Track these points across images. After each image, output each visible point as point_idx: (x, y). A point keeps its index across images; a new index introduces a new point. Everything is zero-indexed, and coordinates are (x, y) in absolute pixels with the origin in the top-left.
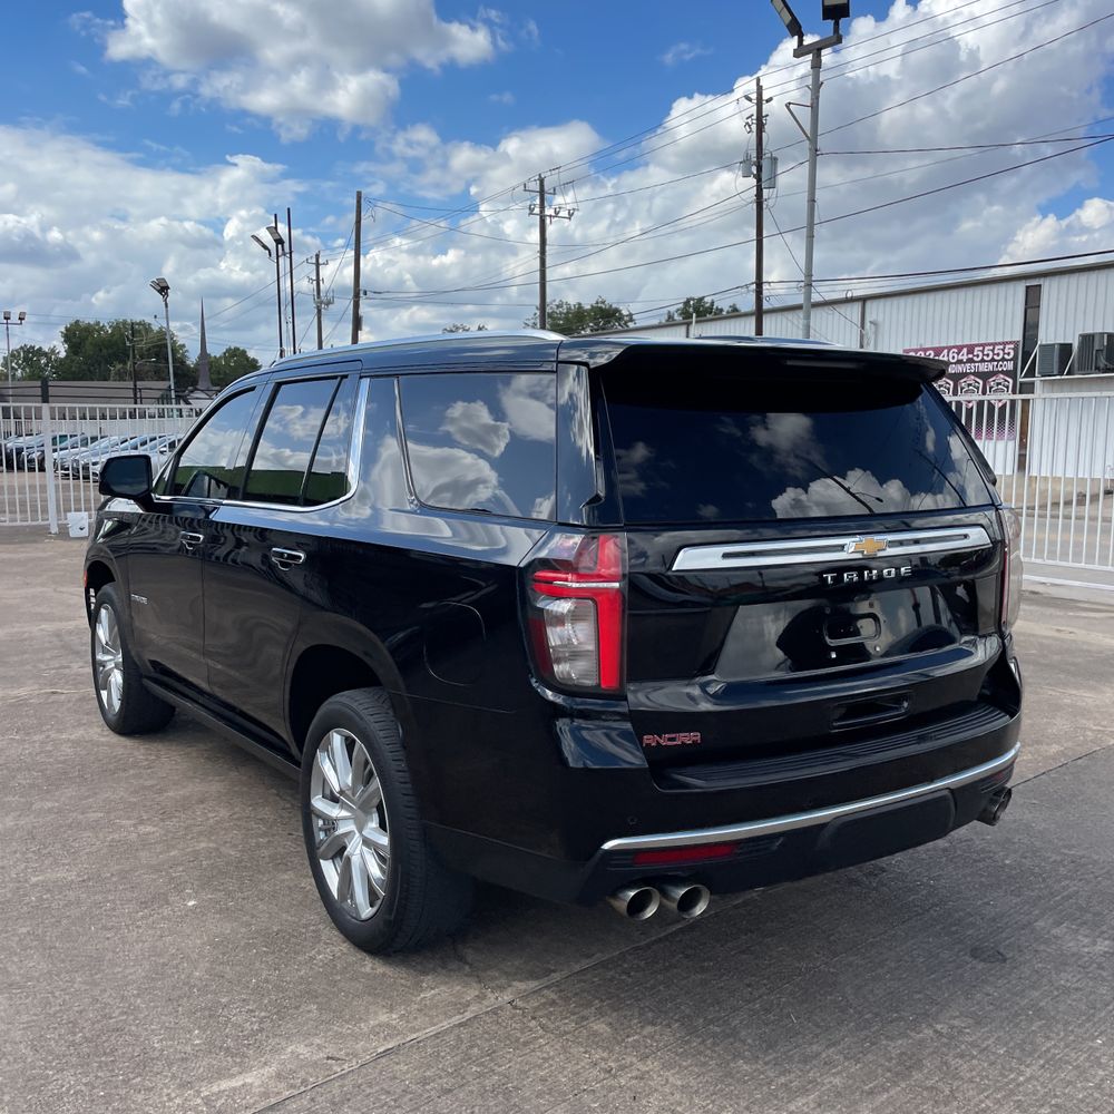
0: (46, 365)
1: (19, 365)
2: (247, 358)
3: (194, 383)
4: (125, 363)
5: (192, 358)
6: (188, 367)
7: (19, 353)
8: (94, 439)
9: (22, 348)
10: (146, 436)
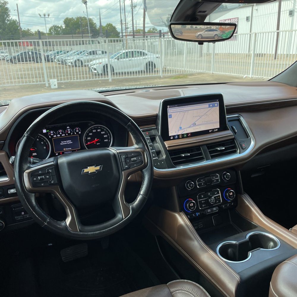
0: (60, 30)
1: (53, 31)
2: (113, 26)
3: (98, 34)
4: (80, 29)
5: (98, 26)
6: (97, 29)
7: (53, 27)
8: (68, 52)
9: (53, 26)
10: (82, 50)
